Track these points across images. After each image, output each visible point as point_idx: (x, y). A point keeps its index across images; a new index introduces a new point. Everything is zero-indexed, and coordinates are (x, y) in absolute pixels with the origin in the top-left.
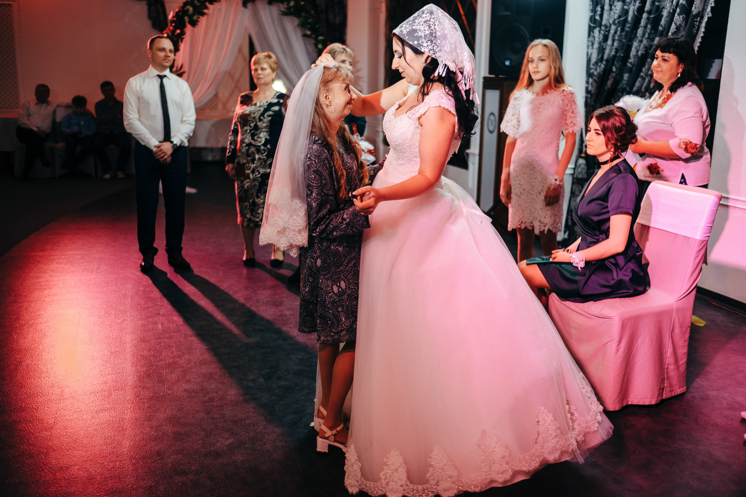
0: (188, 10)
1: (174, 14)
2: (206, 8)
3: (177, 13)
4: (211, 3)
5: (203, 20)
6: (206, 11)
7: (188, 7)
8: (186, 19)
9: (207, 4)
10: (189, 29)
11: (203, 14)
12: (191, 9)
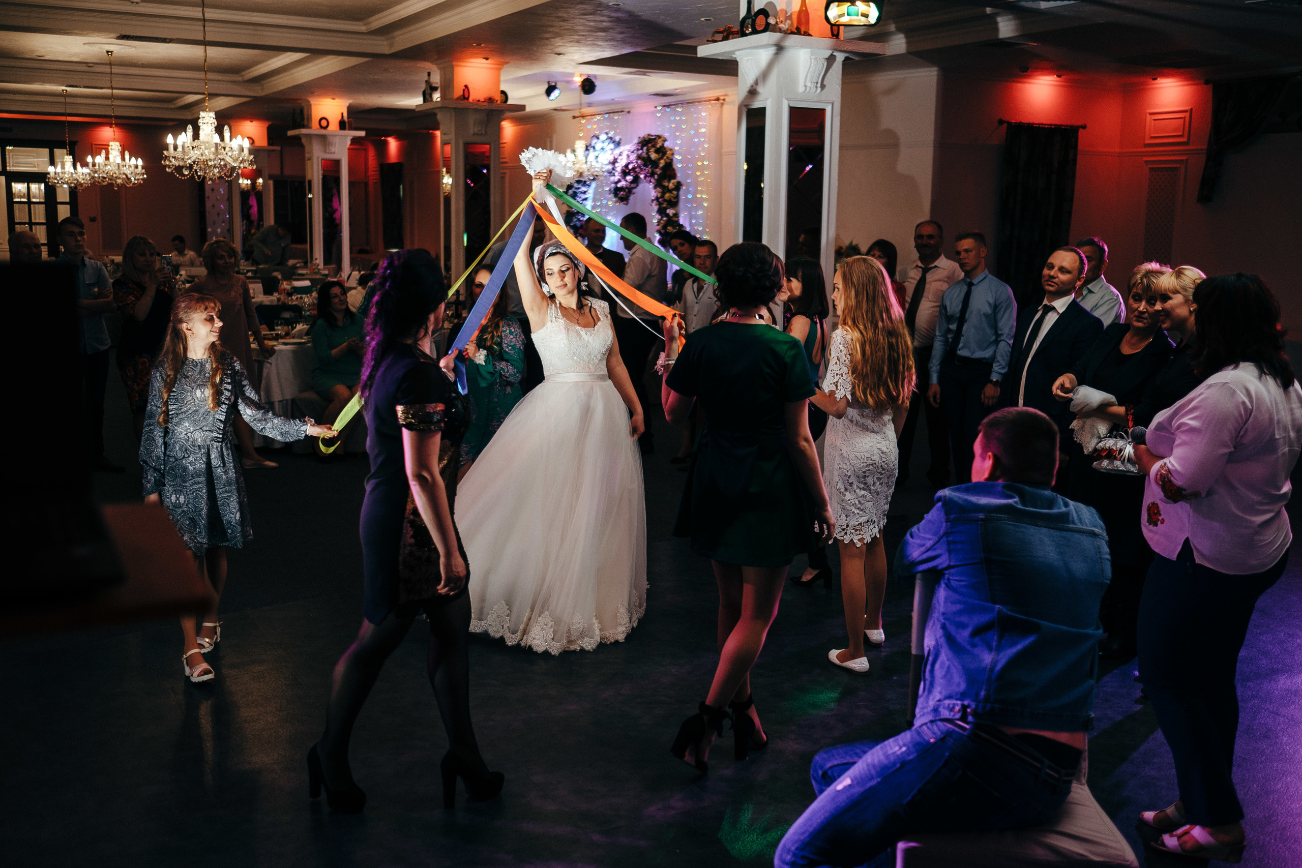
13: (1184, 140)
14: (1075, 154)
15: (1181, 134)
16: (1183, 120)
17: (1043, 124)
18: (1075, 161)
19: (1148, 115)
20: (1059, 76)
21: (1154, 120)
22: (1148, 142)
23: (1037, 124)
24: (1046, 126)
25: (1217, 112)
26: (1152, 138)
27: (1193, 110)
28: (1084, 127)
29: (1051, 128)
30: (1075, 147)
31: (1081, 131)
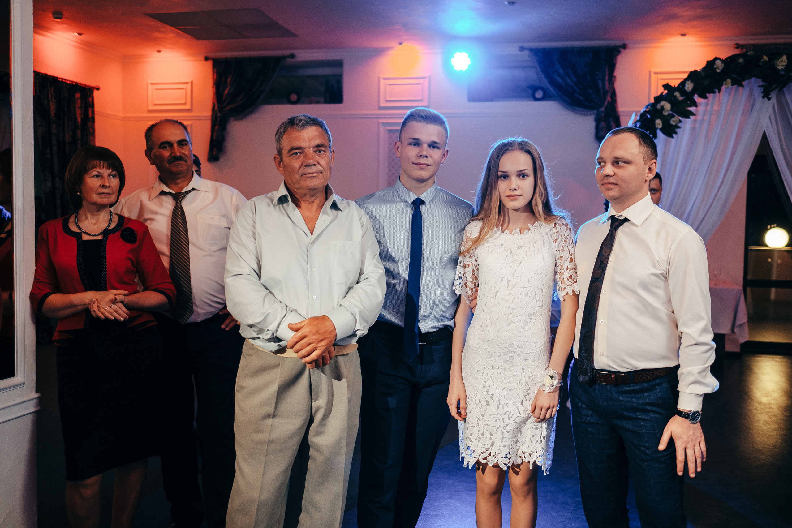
0: (663, 108)
1: (638, 118)
2: (695, 104)
3: (643, 115)
4: (704, 97)
5: (687, 124)
6: (692, 109)
7: (663, 103)
8: (659, 123)
9: (696, 97)
10: (661, 139)
11: (688, 115)
12: (668, 106)
13: (188, 107)
14: (93, 113)
15: (184, 102)
16: (184, 90)
17: (65, 80)
18: (93, 119)
19: (150, 86)
20: (80, 34)
21: (156, 89)
22: (152, 108)
23: (60, 78)
24: (68, 82)
25: (218, 85)
26: (155, 105)
27: (194, 83)
28: (98, 89)
29: (73, 84)
30: (93, 106)
31: (95, 92)
